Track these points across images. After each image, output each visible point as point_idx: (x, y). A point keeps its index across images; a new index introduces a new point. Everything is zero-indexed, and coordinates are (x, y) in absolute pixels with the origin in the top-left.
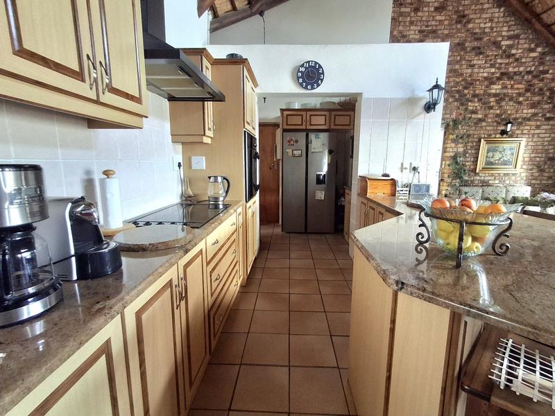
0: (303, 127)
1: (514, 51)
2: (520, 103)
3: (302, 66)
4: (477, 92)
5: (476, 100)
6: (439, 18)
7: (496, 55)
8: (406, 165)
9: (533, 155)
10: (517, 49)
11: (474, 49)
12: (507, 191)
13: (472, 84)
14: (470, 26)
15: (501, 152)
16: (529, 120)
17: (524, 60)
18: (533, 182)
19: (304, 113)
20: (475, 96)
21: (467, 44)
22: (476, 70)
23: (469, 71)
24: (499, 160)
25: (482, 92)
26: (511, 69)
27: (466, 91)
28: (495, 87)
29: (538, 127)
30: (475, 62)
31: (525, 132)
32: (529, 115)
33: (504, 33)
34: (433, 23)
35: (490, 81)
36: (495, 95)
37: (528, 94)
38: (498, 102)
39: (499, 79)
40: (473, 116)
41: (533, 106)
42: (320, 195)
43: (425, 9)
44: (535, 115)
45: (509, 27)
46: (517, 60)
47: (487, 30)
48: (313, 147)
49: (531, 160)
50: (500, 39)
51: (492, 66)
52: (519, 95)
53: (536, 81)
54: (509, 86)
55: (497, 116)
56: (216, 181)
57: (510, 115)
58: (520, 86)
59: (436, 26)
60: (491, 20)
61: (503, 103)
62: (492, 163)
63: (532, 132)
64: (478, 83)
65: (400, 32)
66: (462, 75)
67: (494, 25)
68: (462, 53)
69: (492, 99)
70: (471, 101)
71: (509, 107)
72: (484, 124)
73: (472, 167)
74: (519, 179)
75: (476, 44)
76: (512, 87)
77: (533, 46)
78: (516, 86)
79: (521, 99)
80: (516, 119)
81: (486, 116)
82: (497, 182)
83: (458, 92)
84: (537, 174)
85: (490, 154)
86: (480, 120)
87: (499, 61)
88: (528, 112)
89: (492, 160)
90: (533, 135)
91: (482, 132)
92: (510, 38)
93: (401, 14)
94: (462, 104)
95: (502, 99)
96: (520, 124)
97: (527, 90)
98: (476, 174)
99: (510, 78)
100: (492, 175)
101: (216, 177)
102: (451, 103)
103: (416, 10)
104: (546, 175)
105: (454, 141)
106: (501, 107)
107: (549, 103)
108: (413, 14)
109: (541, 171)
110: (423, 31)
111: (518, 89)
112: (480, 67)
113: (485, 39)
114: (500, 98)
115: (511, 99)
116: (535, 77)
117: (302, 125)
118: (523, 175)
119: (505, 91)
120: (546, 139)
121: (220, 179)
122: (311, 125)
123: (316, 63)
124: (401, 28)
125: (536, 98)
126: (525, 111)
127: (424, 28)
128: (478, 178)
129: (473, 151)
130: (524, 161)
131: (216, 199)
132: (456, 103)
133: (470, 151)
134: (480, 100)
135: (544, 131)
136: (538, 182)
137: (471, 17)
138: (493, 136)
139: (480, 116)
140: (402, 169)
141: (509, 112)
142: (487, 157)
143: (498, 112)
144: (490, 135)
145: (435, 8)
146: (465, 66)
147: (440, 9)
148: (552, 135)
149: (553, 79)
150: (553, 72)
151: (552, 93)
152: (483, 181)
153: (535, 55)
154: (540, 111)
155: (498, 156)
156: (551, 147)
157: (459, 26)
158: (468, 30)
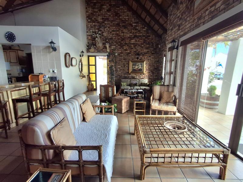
1: (137, 28)
2: (142, 47)
3: (7, 33)
4: (126, 42)
5: (126, 45)
6: (108, 14)
7: (131, 29)
9: (149, 67)
10: (139, 27)
11: (123, 26)
12: (139, 81)
13: (124, 39)
14: (121, 17)
15: (137, 66)
16: (146, 53)
17: (141, 31)
20: (126, 44)
21: (121, 24)
22: (125, 34)
23: (123, 34)
24: (137, 69)
25: (128, 42)
26: (137, 34)
27: (122, 42)
28: (133, 41)
29: (150, 56)
30: (124, 31)
31: (146, 58)
32: (146, 52)
33: (133, 21)
34: (107, 16)
35: (131, 38)
36: (133, 44)
37: (145, 44)
38: (135, 46)
39: (134, 38)
40: (126, 51)
41: (147, 48)
43: (103, 10)
44: (148, 52)
45: (134, 19)
46: (139, 31)
47: (127, 19)
49: (149, 69)
50: (132, 23)
51: (131, 33)
52: (142, 44)
53: (146, 39)
54: (138, 41)
55: (135, 52)
57: (139, 51)
58: (141, 41)
59: (108, 17)
60: (128, 16)
61: (136, 47)
63: (148, 58)
64: (126, 39)
65: (95, 19)
66: (120, 36)
67: (129, 18)
68: (119, 27)
69: (132, 45)
70: (125, 46)
71: (139, 48)
72: (130, 55)
73: (128, 71)
74: (145, 76)
75: (123, 24)
76: (139, 41)
77: (143, 26)
78: (140, 41)
79: (142, 46)
80: (141, 53)
81: (131, 51)
82: (138, 77)
83: (119, 42)
84: (151, 74)
85: (134, 66)
86: (129, 53)
87: (133, 31)
88: (145, 51)
89: (135, 69)
91: (130, 58)
92: (135, 23)
93: (95, 12)
94: (121, 47)
95: (136, 46)
96: (143, 55)
97: (144, 43)
98: (130, 74)
99: (138, 38)
100: (136, 74)
102: (117, 46)
103: (100, 10)
106: (136, 48)
107: (152, 48)
108: (99, 12)
109: (153, 73)
111: (141, 42)
112: (126, 33)
113: (127, 22)
114: (135, 45)
115: (139, 46)
116: (146, 38)
118: (147, 74)
119: (136, 42)
120: (153, 61)
123: (11, 33)
124: (95, 17)
125: (148, 46)
126: (144, 50)
127: (103, 17)
128: (130, 76)
130: (147, 69)
132: (119, 47)
133: (126, 65)
134: (128, 45)
135: (152, 58)
136: (152, 77)
137: (121, 14)
138: (134, 59)
139: (129, 52)
141: (139, 50)
142: (133, 67)
143: (135, 50)
144: (133, 59)
145: (107, 10)
146: (121, 32)
147: (109, 10)
148: (155, 60)
149: (152, 39)
150: (152, 36)
151: (153, 44)
152: (133, 77)
153: (145, 30)
154: (150, 50)
155: (136, 67)
156: (155, 64)
157: (116, 17)
158: (120, 19)
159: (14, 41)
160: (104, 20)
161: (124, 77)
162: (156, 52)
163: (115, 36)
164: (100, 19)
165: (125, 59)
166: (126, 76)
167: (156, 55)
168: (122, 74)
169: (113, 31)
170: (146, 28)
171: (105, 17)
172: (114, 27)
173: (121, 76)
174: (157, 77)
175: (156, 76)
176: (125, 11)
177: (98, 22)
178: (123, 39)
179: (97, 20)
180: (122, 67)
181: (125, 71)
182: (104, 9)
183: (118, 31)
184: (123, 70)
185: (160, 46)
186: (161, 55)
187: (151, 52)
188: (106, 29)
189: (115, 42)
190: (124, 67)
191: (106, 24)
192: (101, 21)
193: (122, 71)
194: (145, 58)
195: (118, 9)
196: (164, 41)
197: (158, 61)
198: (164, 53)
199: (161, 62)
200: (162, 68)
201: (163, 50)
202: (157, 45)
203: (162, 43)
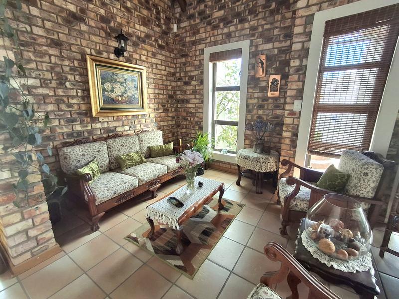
9: (156, 91)
12: (140, 141)
15: (121, 84)
16: (144, 41)
18: (162, 123)
24: (122, 96)
29: (154, 55)
31: (143, 58)
32: (142, 35)
41: (145, 22)
44: (148, 36)
49: (155, 98)
57: (120, 25)
62: (113, 101)
63: (150, 60)
73: (83, 107)
74: (149, 121)
80: (129, 34)
82: (127, 128)
84: (163, 114)
85: (108, 86)
89: (113, 95)
90: (152, 64)
91: (84, 43)
96: (135, 45)
98: (94, 120)
100: (118, 119)
104: (170, 114)
109: (166, 110)
118: (152, 115)
120: (163, 73)
125: (145, 12)
126: (137, 27)
128: (99, 125)
129: (77, 78)
130: (149, 98)
133: (70, 77)
135: (159, 62)
136: (166, 123)
138: (105, 55)
141: (119, 20)
142: (104, 90)
144: (99, 52)
148: (167, 69)
152: (108, 130)
154: (151, 33)
155: (118, 90)
156: (168, 83)
161: (70, 135)
162: (167, 44)
165: (57, 44)
166: (78, 128)
167: (168, 54)
168: (56, 123)
173: (48, 132)
174: (174, 122)
175: (173, 117)
180: (44, 83)
181: (70, 105)
184: (59, 101)
185: (175, 26)
186: (186, 56)
187: (156, 41)
190: (61, 83)
193: (50, 108)
194: (140, 55)
196: (201, 13)
197: (173, 74)
198: (208, 51)
199: (191, 78)
200: (200, 94)
201: (194, 43)
202: (168, 20)
203: (192, 17)
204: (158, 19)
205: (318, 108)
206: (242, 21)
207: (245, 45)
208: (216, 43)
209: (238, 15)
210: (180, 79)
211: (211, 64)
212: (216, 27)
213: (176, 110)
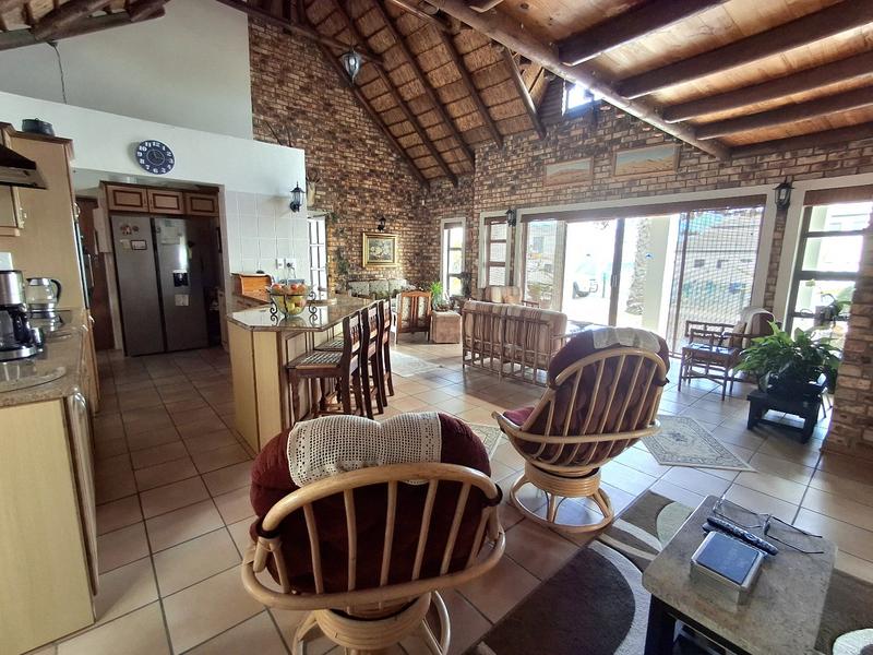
0: (144, 209)
1: (377, 152)
2: (389, 201)
3: (143, 144)
4: (353, 185)
5: (353, 193)
6: (305, 98)
7: (364, 152)
8: (281, 261)
9: (405, 251)
10: (379, 150)
11: (344, 140)
12: (390, 285)
14: (337, 117)
15: (380, 247)
16: (397, 217)
17: (385, 162)
18: (408, 275)
19: (143, 191)
20: (352, 188)
21: (338, 135)
22: (349, 163)
23: (343, 162)
24: (380, 255)
25: (357, 185)
26: (377, 168)
27: (343, 183)
28: (367, 182)
29: (405, 225)
30: (347, 155)
31: (396, 228)
32: (397, 213)
33: (367, 133)
34: (301, 103)
35: (363, 176)
36: (369, 191)
37: (394, 194)
38: (372, 197)
39: (370, 175)
40: (353, 209)
41: (399, 205)
42: (183, 300)
43: (291, 85)
44: (401, 213)
45: (370, 128)
46: (381, 160)
47: (352, 125)
48: (163, 237)
49: (404, 255)
50: (364, 137)
51: (362, 161)
52: (387, 193)
53: (396, 183)
54: (379, 184)
55: (373, 211)
56: (40, 284)
57: (383, 211)
58: (387, 185)
59: (305, 107)
60: (354, 117)
61: (376, 200)
62: (375, 258)
63: (402, 229)
64: (352, 176)
65: (265, 102)
66: (337, 165)
67: (357, 122)
68: (334, 142)
69: (367, 194)
70: (349, 194)
71: (381, 203)
72: (363, 218)
73: (359, 262)
74: (398, 272)
75: (345, 136)
76: (381, 185)
77: (389, 150)
79: (389, 197)
80: (388, 215)
81: (364, 209)
82: (381, 276)
83: (336, 182)
84: (410, 268)
85: (373, 249)
86: (360, 214)
87: (367, 158)
89: (375, 254)
90: (403, 232)
91: (362, 226)
92: (372, 138)
93: (264, 82)
94: (342, 196)
95: (375, 196)
96: (392, 221)
97: (393, 190)
98: (364, 269)
99: (378, 176)
100: (377, 269)
101: (39, 279)
102: (330, 193)
103: (281, 82)
104: (416, 268)
105: (335, 234)
106: (375, 203)
107: (408, 205)
108: (277, 86)
109: (413, 265)
110: (292, 109)
111: (385, 187)
112: (352, 160)
113: (353, 133)
114: (373, 194)
115: (382, 196)
116: (397, 179)
117: (141, 206)
118: (401, 269)
119: (376, 188)
120: (412, 236)
121: (46, 282)
122: (156, 207)
123: (162, 145)
124: (265, 98)
125: (400, 199)
126: (394, 209)
127: (291, 105)
128: (365, 272)
129: (358, 245)
130: (399, 256)
131: (44, 306)
132: (335, 194)
133: (355, 245)
134: (357, 193)
135: (409, 229)
136: (411, 275)
137: (337, 108)
138: (373, 230)
139: (359, 210)
140: (277, 265)
141: (382, 208)
142: (370, 251)
143: (373, 207)
144: (370, 230)
145: (301, 87)
146: (338, 157)
147: (306, 89)
148: (416, 233)
149: (408, 183)
150: (407, 178)
151: (410, 195)
152: (370, 276)
153: (393, 159)
154: (404, 210)
155: (379, 250)
156: (416, 244)
157: (327, 114)
158: (336, 120)
159: (167, 170)
160: (296, 113)
162: (416, 215)
163: (325, 165)
164: (280, 107)
165: (351, 229)
167: (416, 223)
169: (320, 149)
170: (395, 155)
171: (295, 104)
172: (322, 140)
175: (419, 271)
176: (348, 102)
177: (276, 116)
178: (345, 176)
179: (271, 109)
182: (292, 81)
183: (331, 151)
185: (423, 201)
186: (429, 223)
187: (407, 215)
188: (298, 140)
189: (325, 180)
191: (298, 125)
192: (286, 113)
195: (330, 92)
196: (440, 195)
197: (421, 237)
198: (444, 221)
199: (433, 240)
200: (438, 252)
201: (435, 214)
202: (418, 198)
203: (434, 196)
204: (409, 200)
205: (490, 264)
206: (462, 204)
207: (463, 219)
208: (447, 217)
209: (459, 200)
210: (425, 240)
211: (446, 231)
212: (448, 206)
213: (422, 265)
